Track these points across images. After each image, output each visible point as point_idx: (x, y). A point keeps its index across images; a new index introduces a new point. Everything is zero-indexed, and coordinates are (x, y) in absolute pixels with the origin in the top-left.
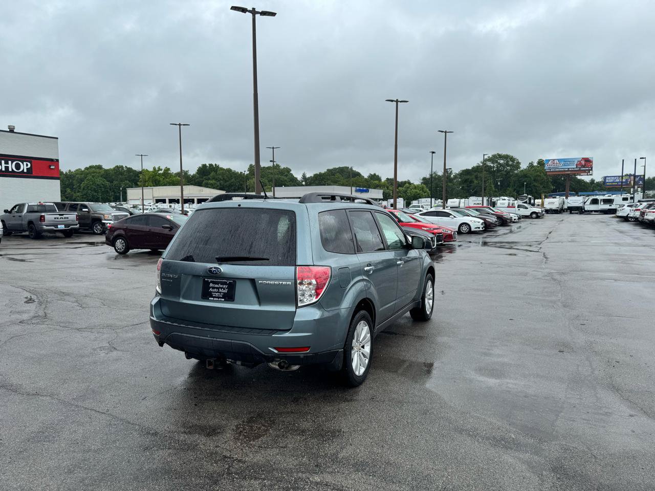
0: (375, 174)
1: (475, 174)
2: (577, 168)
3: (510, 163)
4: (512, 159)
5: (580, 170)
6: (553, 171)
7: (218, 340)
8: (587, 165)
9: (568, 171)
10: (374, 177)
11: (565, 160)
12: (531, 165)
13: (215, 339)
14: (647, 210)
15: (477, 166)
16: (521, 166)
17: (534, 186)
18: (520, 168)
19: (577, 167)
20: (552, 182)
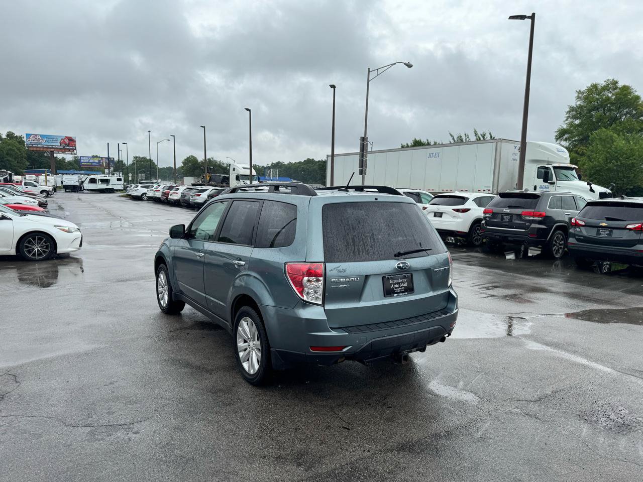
2: (61, 146)
5: (64, 149)
6: (35, 147)
7: (419, 331)
8: (69, 144)
9: (53, 148)
11: (48, 137)
13: (416, 332)
14: (170, 192)
17: (8, 160)
19: (61, 144)
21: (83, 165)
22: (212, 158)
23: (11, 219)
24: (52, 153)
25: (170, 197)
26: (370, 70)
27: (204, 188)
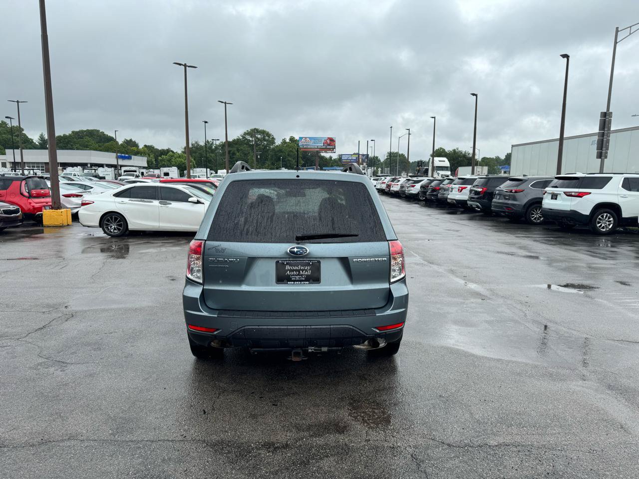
0: (131, 140)
1: (236, 146)
2: (324, 146)
3: (267, 138)
4: (268, 135)
5: (326, 148)
6: (305, 148)
8: (330, 144)
9: (317, 148)
10: (130, 143)
11: (314, 139)
12: (284, 142)
14: (393, 183)
15: (238, 139)
16: (275, 141)
17: (288, 160)
18: (275, 143)
20: (301, 158)
21: (344, 162)
22: (457, 149)
23: (203, 203)
24: (318, 152)
25: (391, 189)
26: (619, 29)
27: (420, 179)
